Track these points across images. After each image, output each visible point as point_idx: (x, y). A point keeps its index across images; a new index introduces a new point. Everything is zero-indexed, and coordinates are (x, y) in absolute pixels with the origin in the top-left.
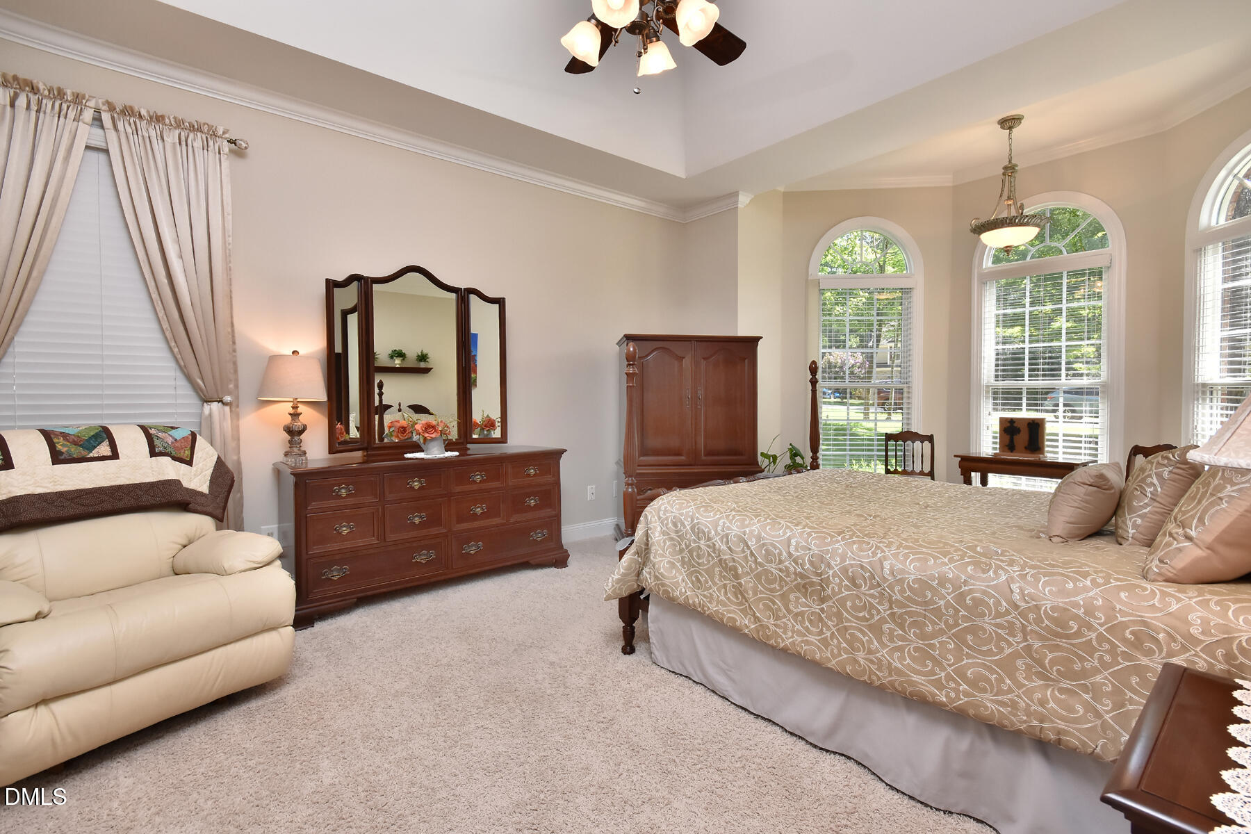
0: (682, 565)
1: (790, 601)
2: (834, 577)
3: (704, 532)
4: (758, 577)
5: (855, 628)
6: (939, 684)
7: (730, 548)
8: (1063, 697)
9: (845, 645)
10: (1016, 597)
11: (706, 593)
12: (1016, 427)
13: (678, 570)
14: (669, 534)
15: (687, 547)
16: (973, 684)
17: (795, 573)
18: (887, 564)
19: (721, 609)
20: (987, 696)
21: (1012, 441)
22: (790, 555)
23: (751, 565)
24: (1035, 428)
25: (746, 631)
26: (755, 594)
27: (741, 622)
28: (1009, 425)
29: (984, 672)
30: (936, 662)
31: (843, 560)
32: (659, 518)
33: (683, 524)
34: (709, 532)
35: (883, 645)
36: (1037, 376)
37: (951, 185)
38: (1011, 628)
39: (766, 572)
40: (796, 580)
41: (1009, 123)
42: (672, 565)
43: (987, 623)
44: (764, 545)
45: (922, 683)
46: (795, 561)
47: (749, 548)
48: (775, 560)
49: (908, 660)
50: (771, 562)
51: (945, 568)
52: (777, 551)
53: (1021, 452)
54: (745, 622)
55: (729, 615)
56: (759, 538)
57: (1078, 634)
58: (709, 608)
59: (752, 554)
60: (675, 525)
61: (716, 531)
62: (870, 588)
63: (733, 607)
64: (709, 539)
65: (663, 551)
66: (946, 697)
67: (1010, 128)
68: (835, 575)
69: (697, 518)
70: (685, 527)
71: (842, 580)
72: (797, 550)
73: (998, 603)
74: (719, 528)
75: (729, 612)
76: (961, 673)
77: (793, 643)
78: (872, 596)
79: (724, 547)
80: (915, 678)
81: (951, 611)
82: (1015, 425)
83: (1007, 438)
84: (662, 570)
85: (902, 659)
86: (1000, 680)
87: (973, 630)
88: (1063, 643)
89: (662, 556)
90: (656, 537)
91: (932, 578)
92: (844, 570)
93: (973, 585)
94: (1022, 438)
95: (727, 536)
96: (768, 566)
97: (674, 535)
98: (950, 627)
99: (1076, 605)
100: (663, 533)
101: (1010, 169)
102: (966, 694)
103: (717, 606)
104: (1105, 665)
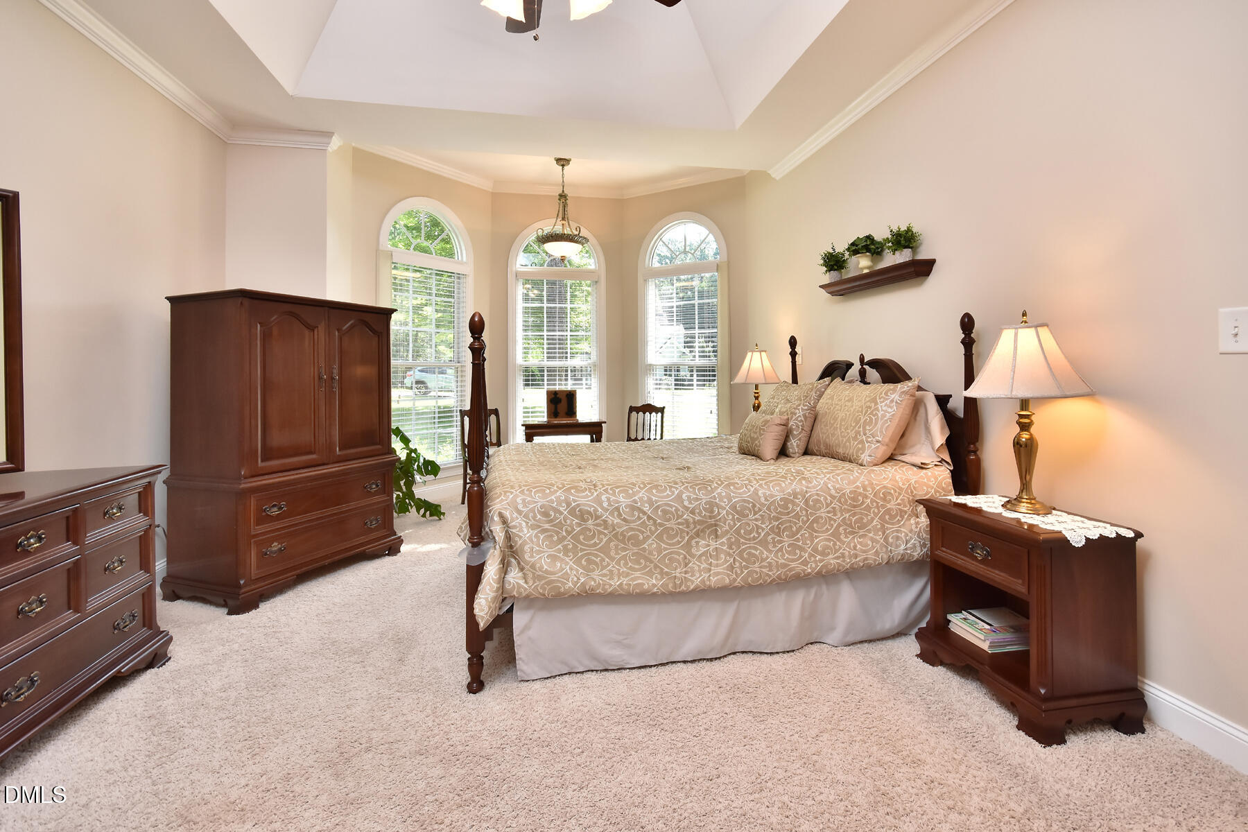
0: (566, 554)
1: (692, 547)
2: (727, 515)
3: (589, 513)
4: (660, 537)
5: (750, 547)
6: (805, 563)
7: (625, 520)
8: (862, 540)
9: (744, 563)
10: (833, 492)
11: (604, 571)
12: (558, 398)
13: (562, 560)
14: (540, 527)
15: (568, 533)
16: (823, 554)
17: (694, 522)
18: (760, 493)
19: (625, 581)
20: (831, 556)
21: (556, 409)
22: (687, 508)
23: (650, 528)
24: (571, 397)
25: (655, 590)
26: (659, 552)
27: (648, 584)
28: (553, 396)
29: (827, 543)
30: (802, 549)
31: (730, 500)
32: (519, 512)
33: (557, 511)
34: (596, 510)
35: (770, 552)
36: (554, 357)
37: (491, 190)
38: (834, 511)
39: (667, 530)
40: (695, 527)
41: (563, 162)
42: (554, 558)
43: (822, 513)
44: (658, 507)
45: (797, 567)
46: (693, 512)
47: (644, 513)
48: (674, 517)
49: (787, 555)
50: (669, 520)
51: (793, 487)
52: (674, 508)
53: (562, 417)
54: (653, 583)
55: (635, 583)
56: (651, 503)
57: (863, 503)
58: (611, 585)
59: (649, 518)
60: (546, 514)
61: (603, 508)
62: (754, 515)
63: (637, 574)
64: (597, 517)
65: (539, 546)
66: (810, 569)
67: (563, 166)
68: (728, 513)
69: (575, 501)
70: (561, 513)
71: (733, 516)
72: (690, 503)
73: (826, 499)
74: (605, 504)
75: (633, 580)
76: (815, 550)
77: (703, 581)
78: (756, 520)
79: (617, 521)
80: (793, 565)
81: (804, 512)
82: (558, 396)
83: (553, 406)
84: (545, 567)
85: (783, 555)
86: (835, 544)
87: (816, 520)
88: (857, 510)
89: (539, 552)
90: (525, 533)
91: (789, 494)
92: (734, 507)
93: (810, 492)
94: (563, 406)
95: (617, 509)
96: (668, 524)
97: (547, 526)
98: (804, 523)
99: (858, 487)
100: (533, 527)
101: (563, 196)
102: (821, 561)
103: (619, 579)
104: (876, 515)
